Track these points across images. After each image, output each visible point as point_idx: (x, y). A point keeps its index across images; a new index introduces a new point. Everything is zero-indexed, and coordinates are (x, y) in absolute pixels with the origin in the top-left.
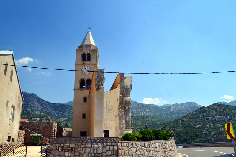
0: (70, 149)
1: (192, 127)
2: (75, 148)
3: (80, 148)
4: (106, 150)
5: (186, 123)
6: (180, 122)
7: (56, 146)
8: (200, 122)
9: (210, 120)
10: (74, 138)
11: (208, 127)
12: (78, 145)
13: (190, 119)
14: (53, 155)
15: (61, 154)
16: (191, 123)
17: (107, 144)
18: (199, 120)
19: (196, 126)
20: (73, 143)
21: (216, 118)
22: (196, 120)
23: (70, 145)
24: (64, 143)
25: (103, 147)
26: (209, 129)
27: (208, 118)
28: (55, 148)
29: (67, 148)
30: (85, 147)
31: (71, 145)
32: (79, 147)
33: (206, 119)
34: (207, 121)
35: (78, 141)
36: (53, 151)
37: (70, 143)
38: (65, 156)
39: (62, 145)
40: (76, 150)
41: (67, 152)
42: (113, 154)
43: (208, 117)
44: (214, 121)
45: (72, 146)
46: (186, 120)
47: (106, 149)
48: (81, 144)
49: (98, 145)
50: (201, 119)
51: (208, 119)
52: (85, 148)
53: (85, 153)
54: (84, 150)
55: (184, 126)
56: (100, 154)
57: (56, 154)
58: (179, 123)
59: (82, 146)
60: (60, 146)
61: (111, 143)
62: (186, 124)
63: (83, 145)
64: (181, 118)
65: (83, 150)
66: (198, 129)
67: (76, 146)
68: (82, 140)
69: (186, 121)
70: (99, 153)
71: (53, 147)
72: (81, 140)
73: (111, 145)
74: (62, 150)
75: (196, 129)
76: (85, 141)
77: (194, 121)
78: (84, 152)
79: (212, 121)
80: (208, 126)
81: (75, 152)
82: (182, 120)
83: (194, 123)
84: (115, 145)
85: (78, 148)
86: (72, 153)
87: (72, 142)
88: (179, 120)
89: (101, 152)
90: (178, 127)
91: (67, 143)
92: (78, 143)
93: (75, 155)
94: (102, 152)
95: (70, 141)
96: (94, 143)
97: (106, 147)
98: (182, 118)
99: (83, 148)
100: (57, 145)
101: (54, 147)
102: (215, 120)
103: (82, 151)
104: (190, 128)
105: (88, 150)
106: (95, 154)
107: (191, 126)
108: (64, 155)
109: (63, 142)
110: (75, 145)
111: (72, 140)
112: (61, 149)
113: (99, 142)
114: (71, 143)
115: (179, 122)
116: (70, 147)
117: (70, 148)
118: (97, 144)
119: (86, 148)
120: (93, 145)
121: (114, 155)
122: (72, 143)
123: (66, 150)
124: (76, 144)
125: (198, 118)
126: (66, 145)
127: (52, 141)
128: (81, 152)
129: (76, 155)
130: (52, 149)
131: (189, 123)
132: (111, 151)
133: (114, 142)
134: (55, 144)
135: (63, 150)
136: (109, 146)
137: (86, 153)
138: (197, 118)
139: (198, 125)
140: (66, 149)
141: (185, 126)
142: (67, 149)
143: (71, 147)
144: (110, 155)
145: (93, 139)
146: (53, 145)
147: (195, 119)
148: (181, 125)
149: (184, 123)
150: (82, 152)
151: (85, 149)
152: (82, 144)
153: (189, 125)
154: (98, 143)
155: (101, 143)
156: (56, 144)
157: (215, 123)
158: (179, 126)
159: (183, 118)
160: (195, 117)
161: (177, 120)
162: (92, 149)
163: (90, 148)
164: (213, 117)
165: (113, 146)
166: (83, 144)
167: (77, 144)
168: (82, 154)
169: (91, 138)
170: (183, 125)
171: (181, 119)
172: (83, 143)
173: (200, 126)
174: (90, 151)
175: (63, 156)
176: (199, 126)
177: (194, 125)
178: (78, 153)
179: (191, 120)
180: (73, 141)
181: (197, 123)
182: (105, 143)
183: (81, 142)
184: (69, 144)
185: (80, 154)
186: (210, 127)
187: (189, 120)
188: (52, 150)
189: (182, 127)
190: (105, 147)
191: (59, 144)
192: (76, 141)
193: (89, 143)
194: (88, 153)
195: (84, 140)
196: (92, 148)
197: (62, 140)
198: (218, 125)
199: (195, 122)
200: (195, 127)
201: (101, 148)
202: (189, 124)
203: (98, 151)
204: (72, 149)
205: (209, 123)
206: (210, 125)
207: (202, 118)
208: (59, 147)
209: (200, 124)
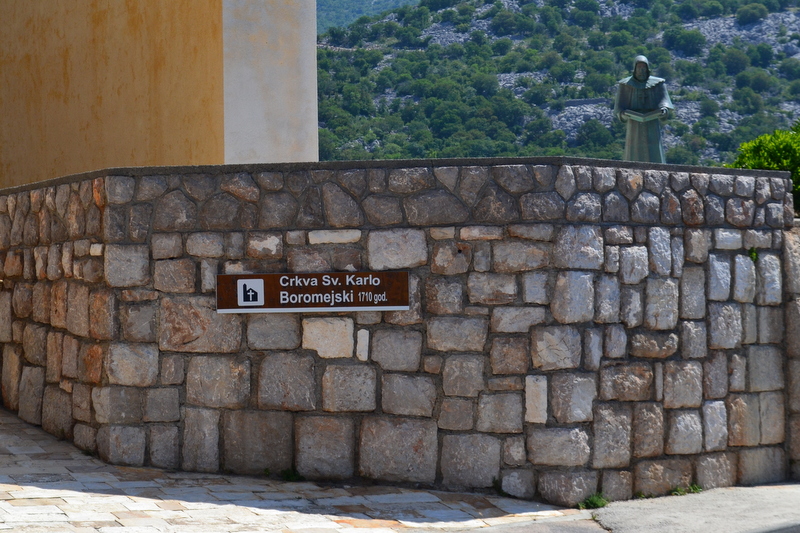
0: (367, 288)
1: (513, 119)
2: (427, 271)
3: (492, 271)
4: (706, 294)
5: (443, 75)
6: (383, 66)
7: (184, 255)
8: (602, 68)
9: (713, 58)
10: (418, 173)
11: (680, 132)
12: (461, 248)
13: (496, 29)
14: (152, 355)
15: (256, 341)
16: (506, 81)
17: (713, 239)
18: (595, 44)
19: (558, 108)
20: (404, 225)
21: (771, 37)
22: (558, 47)
23: (361, 246)
24: (293, 224)
25: (689, 263)
26: (695, 149)
27: (689, 27)
28: (170, 275)
29: (327, 281)
30: (542, 269)
31: (375, 240)
32: (482, 266)
33: (671, 42)
34: (673, 59)
35: (464, 205)
36: (146, 311)
37: (368, 226)
38: (307, 361)
39: (272, 243)
40: (448, 297)
41: (338, 324)
42: (757, 344)
43: (687, 14)
44: (751, 72)
45: (392, 252)
46: (448, 38)
47: (707, 285)
48: (496, 234)
49: (647, 244)
50: (616, 42)
51: (690, 46)
52: (554, 270)
53: (551, 323)
54: (535, 290)
55: (429, 111)
56: (665, 333)
57: (200, 346)
58: (375, 73)
59: (513, 256)
60: (245, 256)
61: (742, 228)
62: (447, 81)
63: (528, 241)
64: (391, 19)
65: (520, 291)
66: (579, 142)
67: (443, 258)
68: (516, 197)
69: (455, 54)
70: (662, 326)
71: (149, 271)
72: (501, 189)
73: (743, 251)
74: (272, 300)
75: (557, 141)
76: (541, 205)
77: (539, 58)
78: (538, 315)
79: (734, 67)
80: (690, 112)
81: (428, 312)
82: (405, 42)
83: (537, 78)
84: (768, 251)
85: (463, 278)
86: (394, 328)
87: (387, 211)
88: (374, 36)
89: (671, 321)
90: (358, 122)
91: (323, 224)
92: (458, 226)
93: (433, 353)
94: (681, 319)
95: (359, 200)
96: (621, 224)
97: (705, 265)
98: (401, 15)
99: (519, 275)
100: (205, 246)
101: (159, 268)
102: (764, 58)
103: (519, 301)
104: (492, 134)
105: (578, 298)
106: (631, 333)
107: (501, 114)
108: (298, 350)
109: (274, 218)
110: (432, 245)
111: (387, 194)
112: (257, 285)
113: (659, 218)
114: (379, 228)
115: (374, 62)
116: (363, 270)
117: (375, 281)
118: (640, 228)
119: (564, 270)
120: (614, 250)
121: (762, 353)
122: (392, 227)
123: (326, 298)
124: (437, 233)
125: (587, 24)
126: (319, 248)
127: (134, 203)
128: (509, 320)
129: (443, 347)
130: (137, 295)
131: (477, 74)
132: (741, 305)
133: (761, 216)
134: (167, 232)
135: (284, 296)
136: (730, 255)
137: (556, 323)
138: (573, 20)
139: (583, 98)
140: (321, 289)
141: (443, 104)
142: (338, 289)
143: (377, 264)
144: (736, 350)
145: (611, 182)
146: (145, 242)
147: (553, 31)
148: (390, 97)
149: (422, 71)
150: (512, 313)
151: (551, 289)
152: (509, 237)
153: (487, 105)
154: (649, 226)
155: (669, 227)
156: (185, 233)
157: (760, 86)
158: (375, 103)
159: (419, 15)
160: (545, 18)
161: (354, 40)
162: (609, 287)
163: (599, 274)
164: (746, 21)
165: (755, 254)
166: (520, 230)
167: (450, 232)
168: (517, 335)
169: (595, 177)
170: (420, 93)
171: (389, 31)
172: (521, 222)
173: (605, 111)
174: (597, 309)
175: (290, 359)
176: (590, 109)
177: (537, 99)
178: (467, 324)
179: (502, 49)
180: (401, 198)
181: (566, 76)
182: (695, 227)
183: (496, 207)
184: (353, 236)
185: (491, 334)
186: (701, 129)
187: (478, 39)
188: (134, 304)
189: (408, 116)
190: (700, 272)
191: (224, 232)
192: (437, 200)
193: (583, 222)
194: (582, 328)
195: (535, 189)
196: (610, 274)
197: (265, 192)
198: (788, 107)
199: (548, 64)
200: (543, 126)
201: (672, 275)
202: (485, 89)
203: (652, 309)
204: (394, 284)
205: (693, 80)
206: (708, 111)
207: (623, 26)
208: (231, 269)
209: (597, 89)
